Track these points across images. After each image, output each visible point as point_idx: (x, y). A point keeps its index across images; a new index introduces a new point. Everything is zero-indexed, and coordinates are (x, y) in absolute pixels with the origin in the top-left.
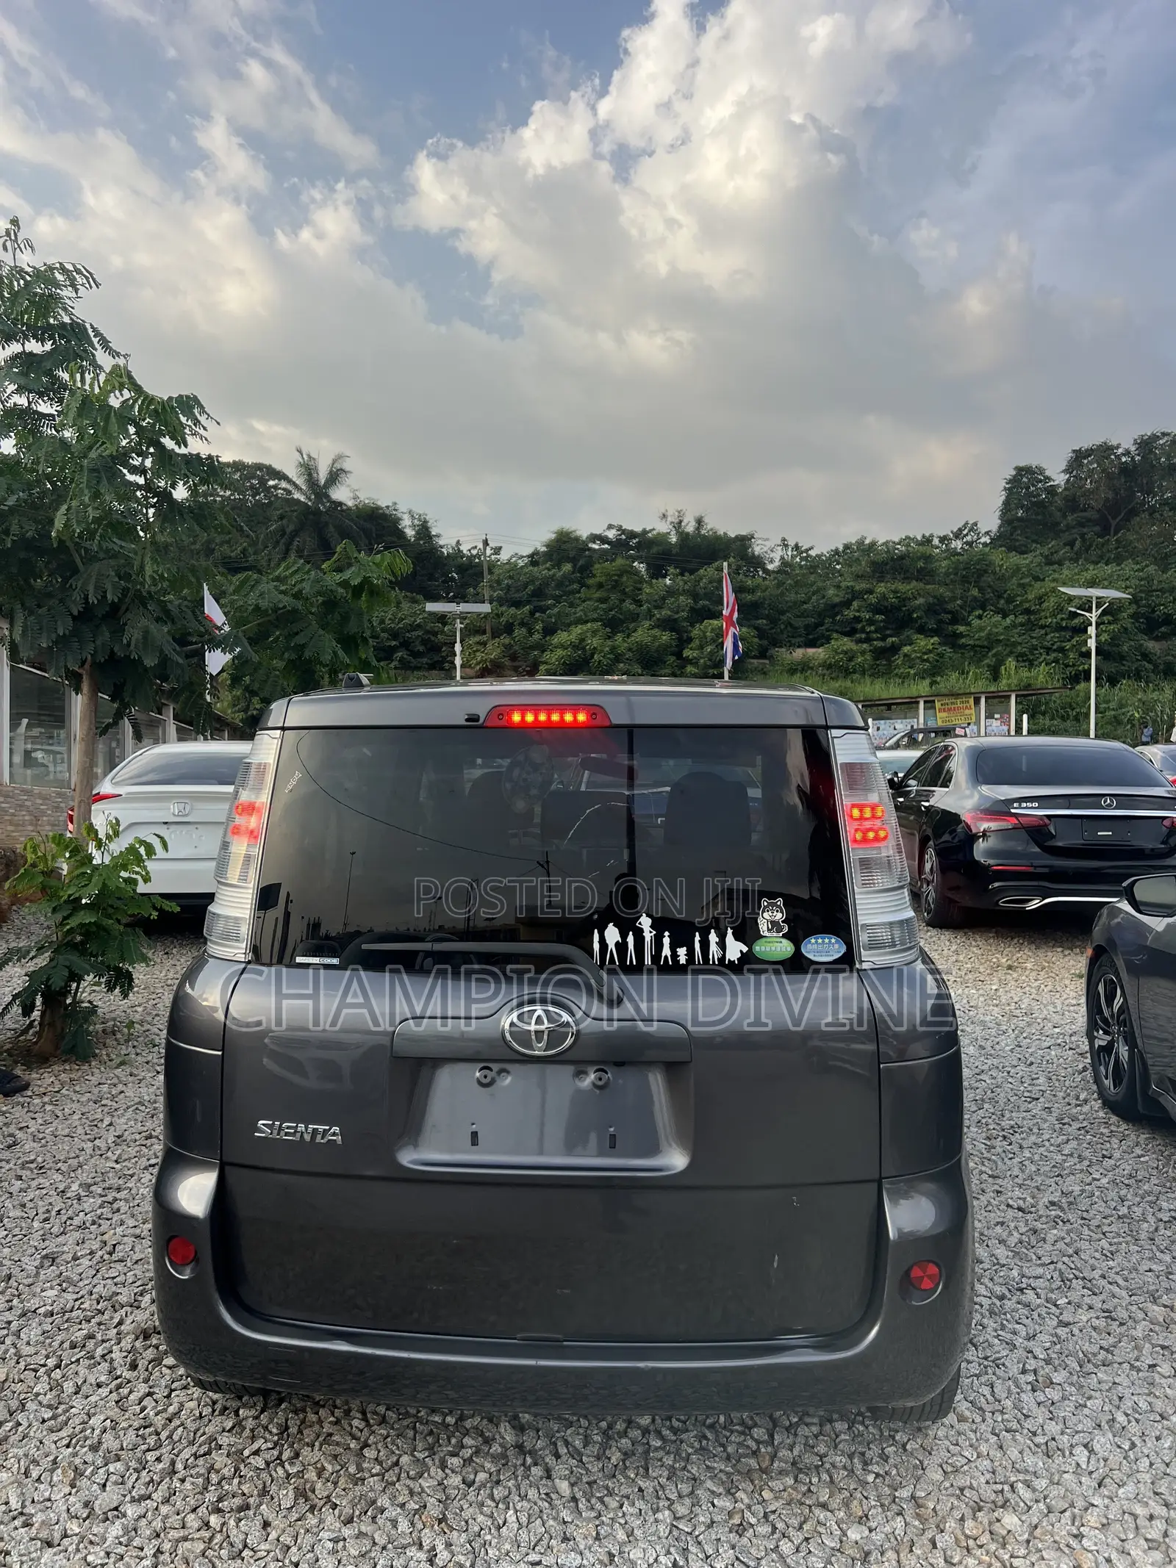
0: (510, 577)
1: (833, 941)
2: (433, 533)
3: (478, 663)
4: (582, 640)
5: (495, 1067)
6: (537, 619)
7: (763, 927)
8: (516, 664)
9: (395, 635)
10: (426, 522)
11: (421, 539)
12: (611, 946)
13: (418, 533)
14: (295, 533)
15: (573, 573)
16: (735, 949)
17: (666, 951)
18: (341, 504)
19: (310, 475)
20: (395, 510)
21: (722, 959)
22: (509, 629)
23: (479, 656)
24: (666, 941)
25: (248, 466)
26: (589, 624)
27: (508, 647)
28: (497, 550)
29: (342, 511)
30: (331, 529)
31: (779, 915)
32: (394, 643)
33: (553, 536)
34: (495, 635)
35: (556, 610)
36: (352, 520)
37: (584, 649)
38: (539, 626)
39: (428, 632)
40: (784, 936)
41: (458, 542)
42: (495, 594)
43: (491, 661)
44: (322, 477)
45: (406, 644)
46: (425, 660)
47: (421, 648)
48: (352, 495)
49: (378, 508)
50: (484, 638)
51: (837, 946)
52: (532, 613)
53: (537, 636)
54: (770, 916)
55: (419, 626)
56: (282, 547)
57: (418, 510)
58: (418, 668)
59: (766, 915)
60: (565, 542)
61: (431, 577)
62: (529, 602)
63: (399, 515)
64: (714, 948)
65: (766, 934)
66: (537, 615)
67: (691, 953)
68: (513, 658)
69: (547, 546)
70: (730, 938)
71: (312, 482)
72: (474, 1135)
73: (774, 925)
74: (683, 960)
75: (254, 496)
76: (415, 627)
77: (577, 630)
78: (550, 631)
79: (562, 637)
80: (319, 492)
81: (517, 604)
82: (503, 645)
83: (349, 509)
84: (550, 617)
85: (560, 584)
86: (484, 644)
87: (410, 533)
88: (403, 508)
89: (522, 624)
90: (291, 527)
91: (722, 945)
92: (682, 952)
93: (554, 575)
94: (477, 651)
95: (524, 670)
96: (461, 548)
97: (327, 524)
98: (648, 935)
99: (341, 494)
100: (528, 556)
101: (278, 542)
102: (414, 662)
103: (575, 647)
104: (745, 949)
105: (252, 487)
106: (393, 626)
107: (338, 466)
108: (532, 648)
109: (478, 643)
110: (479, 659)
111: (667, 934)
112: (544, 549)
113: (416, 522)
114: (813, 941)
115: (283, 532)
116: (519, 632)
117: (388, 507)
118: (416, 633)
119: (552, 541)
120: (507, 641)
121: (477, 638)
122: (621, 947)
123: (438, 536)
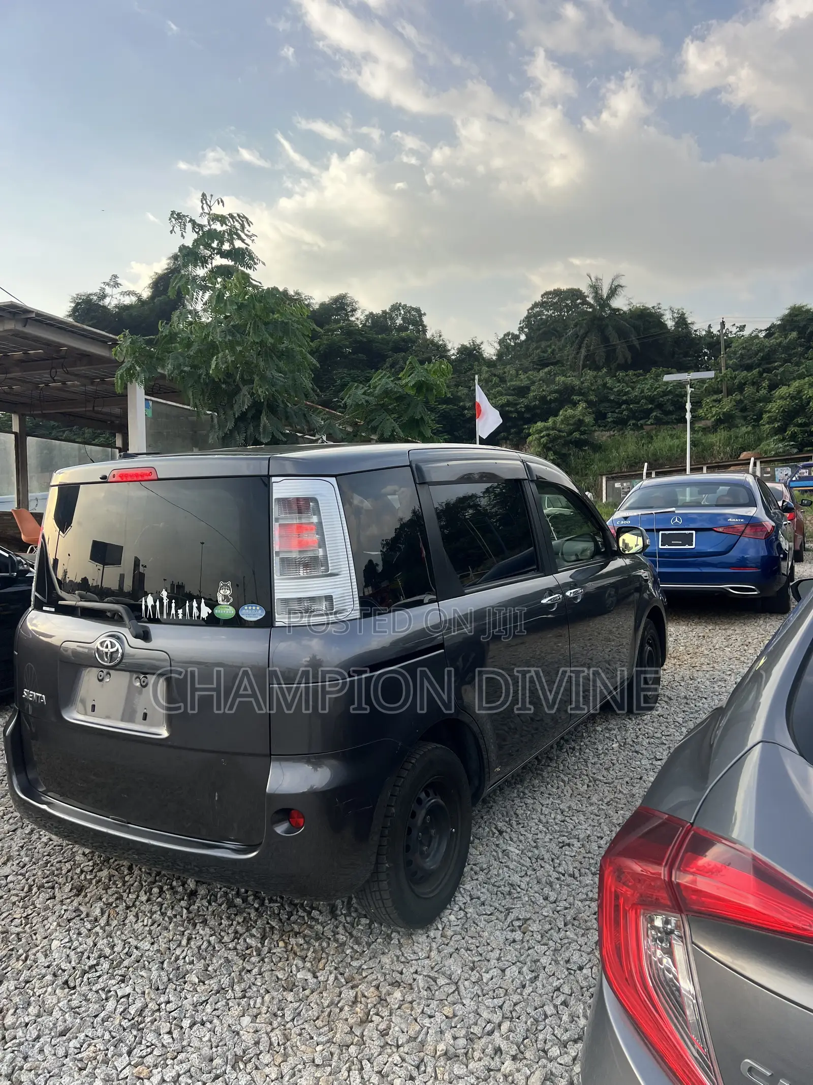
0: (744, 348)
1: (258, 608)
2: (689, 322)
3: (713, 416)
4: (799, 392)
5: (105, 671)
6: (765, 378)
7: (220, 599)
8: (744, 414)
9: (651, 400)
10: (683, 314)
11: (678, 327)
12: (150, 607)
13: (676, 323)
14: (586, 335)
15: (799, 338)
16: (205, 611)
17: (173, 611)
18: (618, 310)
19: (596, 293)
20: (659, 308)
21: (199, 617)
22: (741, 388)
23: (714, 410)
24: (173, 605)
25: (564, 292)
26: (807, 378)
27: (740, 402)
28: (742, 328)
29: (619, 314)
30: (610, 328)
31: (228, 592)
32: (650, 406)
33: (787, 312)
34: (729, 393)
35: (781, 369)
36: (626, 320)
37: (801, 398)
38: (765, 384)
39: (677, 395)
40: (230, 605)
41: (710, 325)
42: (731, 362)
43: (724, 413)
44: (605, 292)
45: (660, 406)
46: (674, 417)
47: (671, 408)
48: (627, 302)
49: (646, 309)
50: (720, 396)
51: (260, 611)
52: (761, 374)
53: (763, 392)
54: (224, 593)
55: (670, 392)
56: (575, 346)
57: (677, 306)
58: (667, 423)
59: (221, 591)
60: (797, 316)
61: (686, 355)
62: (759, 365)
63: (662, 312)
64: (195, 610)
65: (221, 603)
66: (765, 375)
67: (184, 614)
68: (744, 410)
69: (782, 320)
70: (203, 605)
71: (597, 296)
72: (94, 706)
73: (226, 598)
74: (180, 616)
75: (568, 312)
76: (665, 393)
77: (796, 384)
78: (773, 387)
79: (783, 390)
80: (603, 303)
81: (749, 368)
82: (735, 401)
83: (625, 313)
84: (776, 375)
85: (787, 349)
86: (719, 401)
87: (670, 324)
88: (665, 306)
89: (753, 384)
90: (582, 331)
91: (199, 608)
92: (180, 611)
93: (781, 342)
94: (713, 406)
95: (752, 419)
96: (712, 330)
97: (607, 326)
98: (165, 602)
99: (620, 303)
100: (766, 330)
101: (574, 342)
102: (666, 418)
103: (793, 398)
104: (210, 611)
105: (567, 305)
106: (649, 394)
107: (616, 283)
108: (759, 401)
109: (715, 401)
110: (714, 413)
111: (174, 601)
112: (779, 322)
113: (676, 315)
114: (246, 608)
115: (576, 335)
116: (749, 390)
117: (653, 307)
118: (667, 398)
119: (786, 316)
120: (738, 398)
121: (715, 397)
122: (154, 607)
123: (692, 323)
